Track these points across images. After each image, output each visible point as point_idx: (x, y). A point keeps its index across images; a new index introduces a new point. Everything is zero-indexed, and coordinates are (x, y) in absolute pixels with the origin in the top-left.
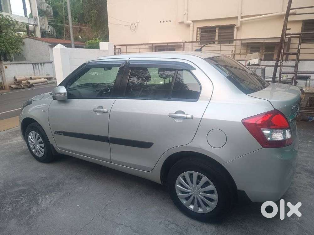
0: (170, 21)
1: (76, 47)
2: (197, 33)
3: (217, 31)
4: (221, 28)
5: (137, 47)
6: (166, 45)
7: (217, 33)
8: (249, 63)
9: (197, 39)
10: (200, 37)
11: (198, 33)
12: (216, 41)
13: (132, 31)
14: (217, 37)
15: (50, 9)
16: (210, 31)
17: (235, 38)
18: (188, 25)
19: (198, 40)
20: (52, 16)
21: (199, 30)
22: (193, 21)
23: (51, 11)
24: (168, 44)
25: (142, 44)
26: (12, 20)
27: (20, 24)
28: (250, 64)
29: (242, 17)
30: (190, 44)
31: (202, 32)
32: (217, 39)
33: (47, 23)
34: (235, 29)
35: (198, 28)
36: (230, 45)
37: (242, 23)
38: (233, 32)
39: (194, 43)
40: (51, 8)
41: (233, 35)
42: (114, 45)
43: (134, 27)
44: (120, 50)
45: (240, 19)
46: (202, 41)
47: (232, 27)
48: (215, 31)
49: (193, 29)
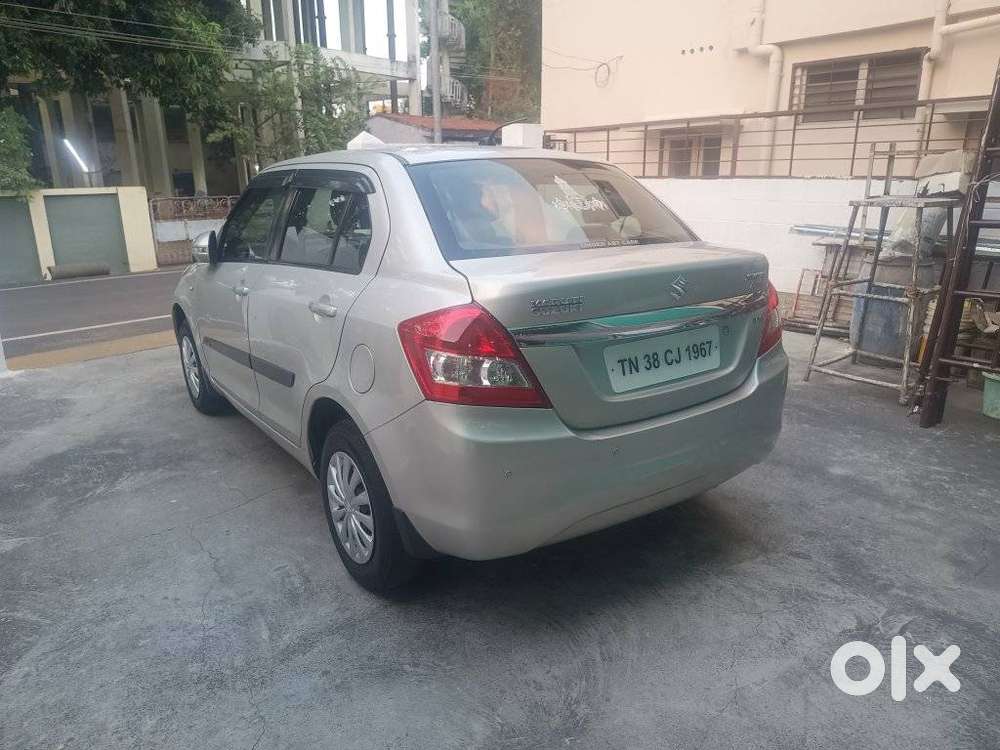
0: (711, 48)
1: (445, 139)
2: (793, 83)
3: (863, 73)
4: (879, 62)
5: (604, 135)
6: (685, 125)
7: (862, 83)
8: (925, 190)
9: (791, 105)
10: (803, 97)
11: (798, 82)
12: (860, 109)
13: (598, 86)
14: (861, 94)
15: (461, 30)
16: (838, 76)
17: (921, 97)
18: (765, 59)
19: (795, 108)
20: (462, 51)
21: (799, 72)
22: (782, 46)
23: (460, 36)
24: (691, 125)
25: (616, 128)
26: (346, 70)
27: (364, 78)
28: (930, 193)
29: (952, 19)
30: (766, 123)
31: (811, 79)
32: (860, 102)
33: (448, 72)
34: (926, 65)
35: (795, 67)
36: (903, 121)
37: (950, 41)
38: (917, 77)
39: (780, 118)
40: (463, 28)
41: (915, 87)
42: (545, 132)
43: (605, 72)
44: (565, 145)
45: (941, 28)
46: (809, 110)
47: (913, 58)
48: (855, 75)
49: (781, 70)
